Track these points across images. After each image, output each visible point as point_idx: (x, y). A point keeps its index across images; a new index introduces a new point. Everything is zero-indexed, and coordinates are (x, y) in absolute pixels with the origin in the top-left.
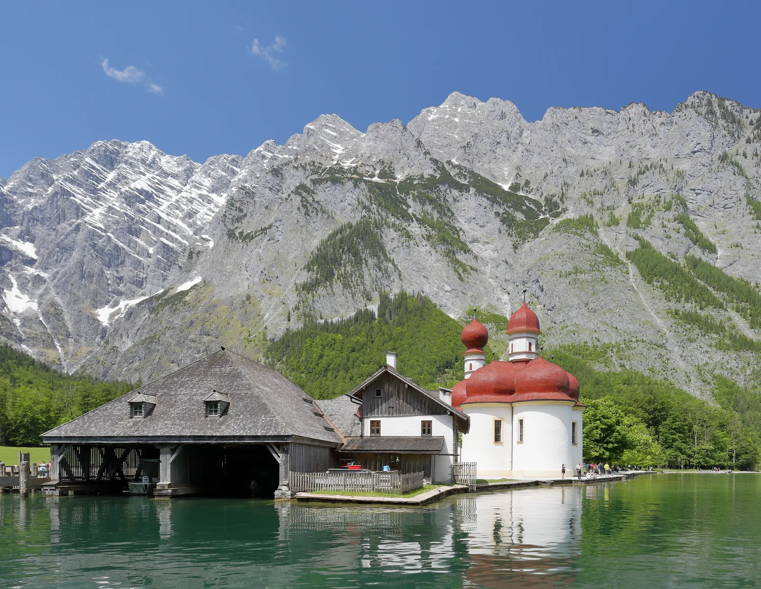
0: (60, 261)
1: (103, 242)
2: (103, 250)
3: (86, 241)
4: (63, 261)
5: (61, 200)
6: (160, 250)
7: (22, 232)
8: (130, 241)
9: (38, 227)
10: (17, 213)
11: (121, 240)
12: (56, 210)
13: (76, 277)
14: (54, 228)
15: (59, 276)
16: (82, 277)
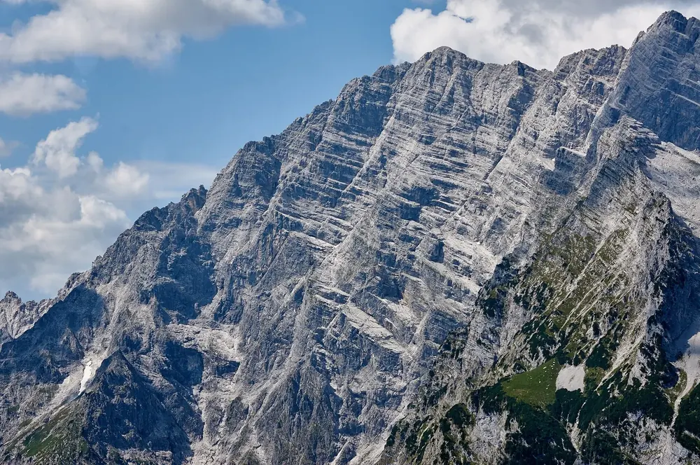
0: (272, 366)
1: (335, 327)
2: (334, 343)
3: (310, 327)
4: (275, 365)
5: (278, 237)
6: (431, 326)
7: (222, 306)
8: (384, 311)
9: (245, 290)
10: (215, 267)
11: (369, 311)
12: (270, 258)
13: (286, 408)
14: (267, 292)
15: (266, 401)
16: (295, 409)
